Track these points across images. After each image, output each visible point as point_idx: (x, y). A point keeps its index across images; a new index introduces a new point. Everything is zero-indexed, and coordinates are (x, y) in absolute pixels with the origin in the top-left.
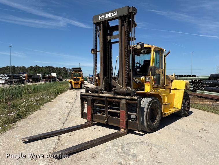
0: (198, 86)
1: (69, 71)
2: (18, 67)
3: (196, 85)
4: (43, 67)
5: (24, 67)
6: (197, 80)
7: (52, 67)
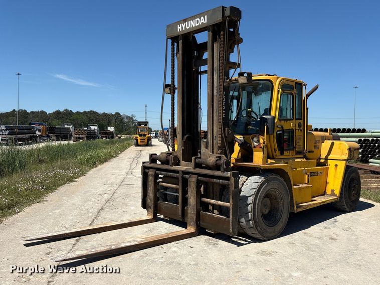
0: (371, 151)
1: (126, 120)
2: (32, 112)
3: (368, 149)
4: (78, 113)
5: (43, 113)
6: (370, 139)
7: (95, 113)
